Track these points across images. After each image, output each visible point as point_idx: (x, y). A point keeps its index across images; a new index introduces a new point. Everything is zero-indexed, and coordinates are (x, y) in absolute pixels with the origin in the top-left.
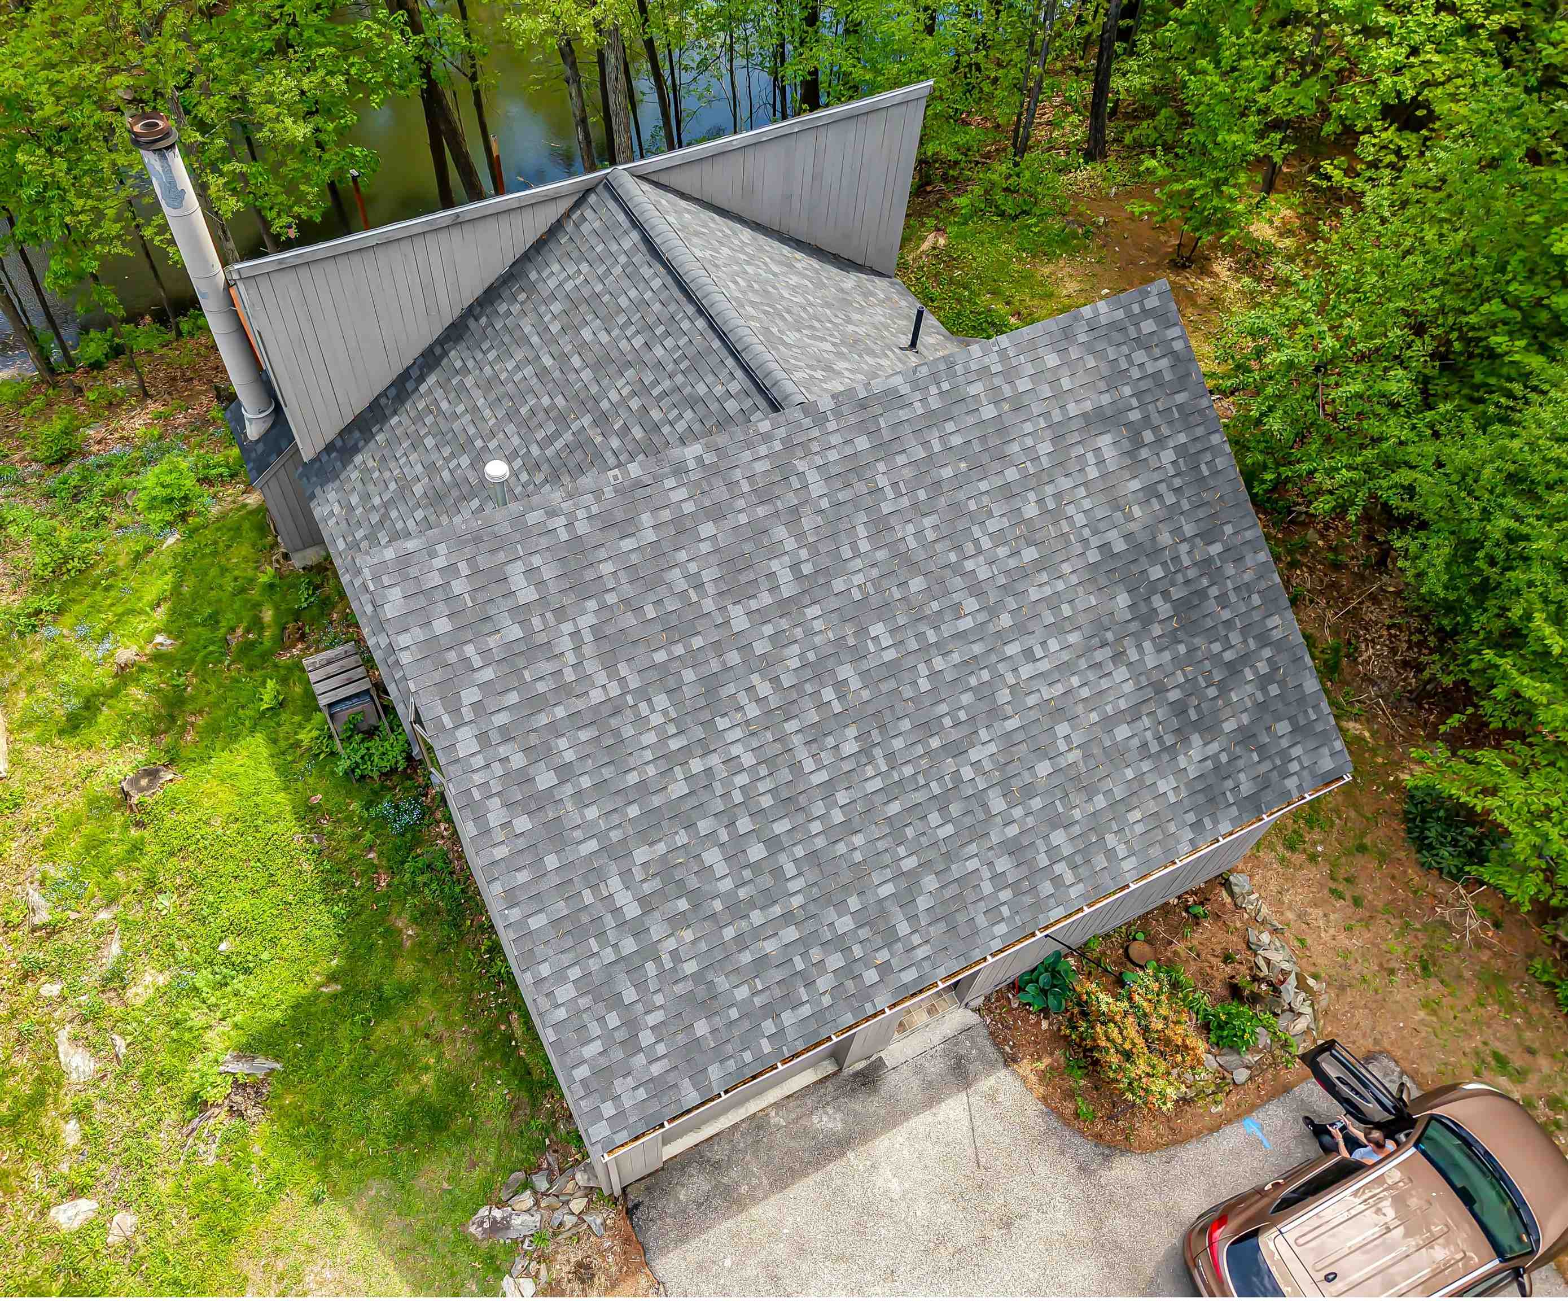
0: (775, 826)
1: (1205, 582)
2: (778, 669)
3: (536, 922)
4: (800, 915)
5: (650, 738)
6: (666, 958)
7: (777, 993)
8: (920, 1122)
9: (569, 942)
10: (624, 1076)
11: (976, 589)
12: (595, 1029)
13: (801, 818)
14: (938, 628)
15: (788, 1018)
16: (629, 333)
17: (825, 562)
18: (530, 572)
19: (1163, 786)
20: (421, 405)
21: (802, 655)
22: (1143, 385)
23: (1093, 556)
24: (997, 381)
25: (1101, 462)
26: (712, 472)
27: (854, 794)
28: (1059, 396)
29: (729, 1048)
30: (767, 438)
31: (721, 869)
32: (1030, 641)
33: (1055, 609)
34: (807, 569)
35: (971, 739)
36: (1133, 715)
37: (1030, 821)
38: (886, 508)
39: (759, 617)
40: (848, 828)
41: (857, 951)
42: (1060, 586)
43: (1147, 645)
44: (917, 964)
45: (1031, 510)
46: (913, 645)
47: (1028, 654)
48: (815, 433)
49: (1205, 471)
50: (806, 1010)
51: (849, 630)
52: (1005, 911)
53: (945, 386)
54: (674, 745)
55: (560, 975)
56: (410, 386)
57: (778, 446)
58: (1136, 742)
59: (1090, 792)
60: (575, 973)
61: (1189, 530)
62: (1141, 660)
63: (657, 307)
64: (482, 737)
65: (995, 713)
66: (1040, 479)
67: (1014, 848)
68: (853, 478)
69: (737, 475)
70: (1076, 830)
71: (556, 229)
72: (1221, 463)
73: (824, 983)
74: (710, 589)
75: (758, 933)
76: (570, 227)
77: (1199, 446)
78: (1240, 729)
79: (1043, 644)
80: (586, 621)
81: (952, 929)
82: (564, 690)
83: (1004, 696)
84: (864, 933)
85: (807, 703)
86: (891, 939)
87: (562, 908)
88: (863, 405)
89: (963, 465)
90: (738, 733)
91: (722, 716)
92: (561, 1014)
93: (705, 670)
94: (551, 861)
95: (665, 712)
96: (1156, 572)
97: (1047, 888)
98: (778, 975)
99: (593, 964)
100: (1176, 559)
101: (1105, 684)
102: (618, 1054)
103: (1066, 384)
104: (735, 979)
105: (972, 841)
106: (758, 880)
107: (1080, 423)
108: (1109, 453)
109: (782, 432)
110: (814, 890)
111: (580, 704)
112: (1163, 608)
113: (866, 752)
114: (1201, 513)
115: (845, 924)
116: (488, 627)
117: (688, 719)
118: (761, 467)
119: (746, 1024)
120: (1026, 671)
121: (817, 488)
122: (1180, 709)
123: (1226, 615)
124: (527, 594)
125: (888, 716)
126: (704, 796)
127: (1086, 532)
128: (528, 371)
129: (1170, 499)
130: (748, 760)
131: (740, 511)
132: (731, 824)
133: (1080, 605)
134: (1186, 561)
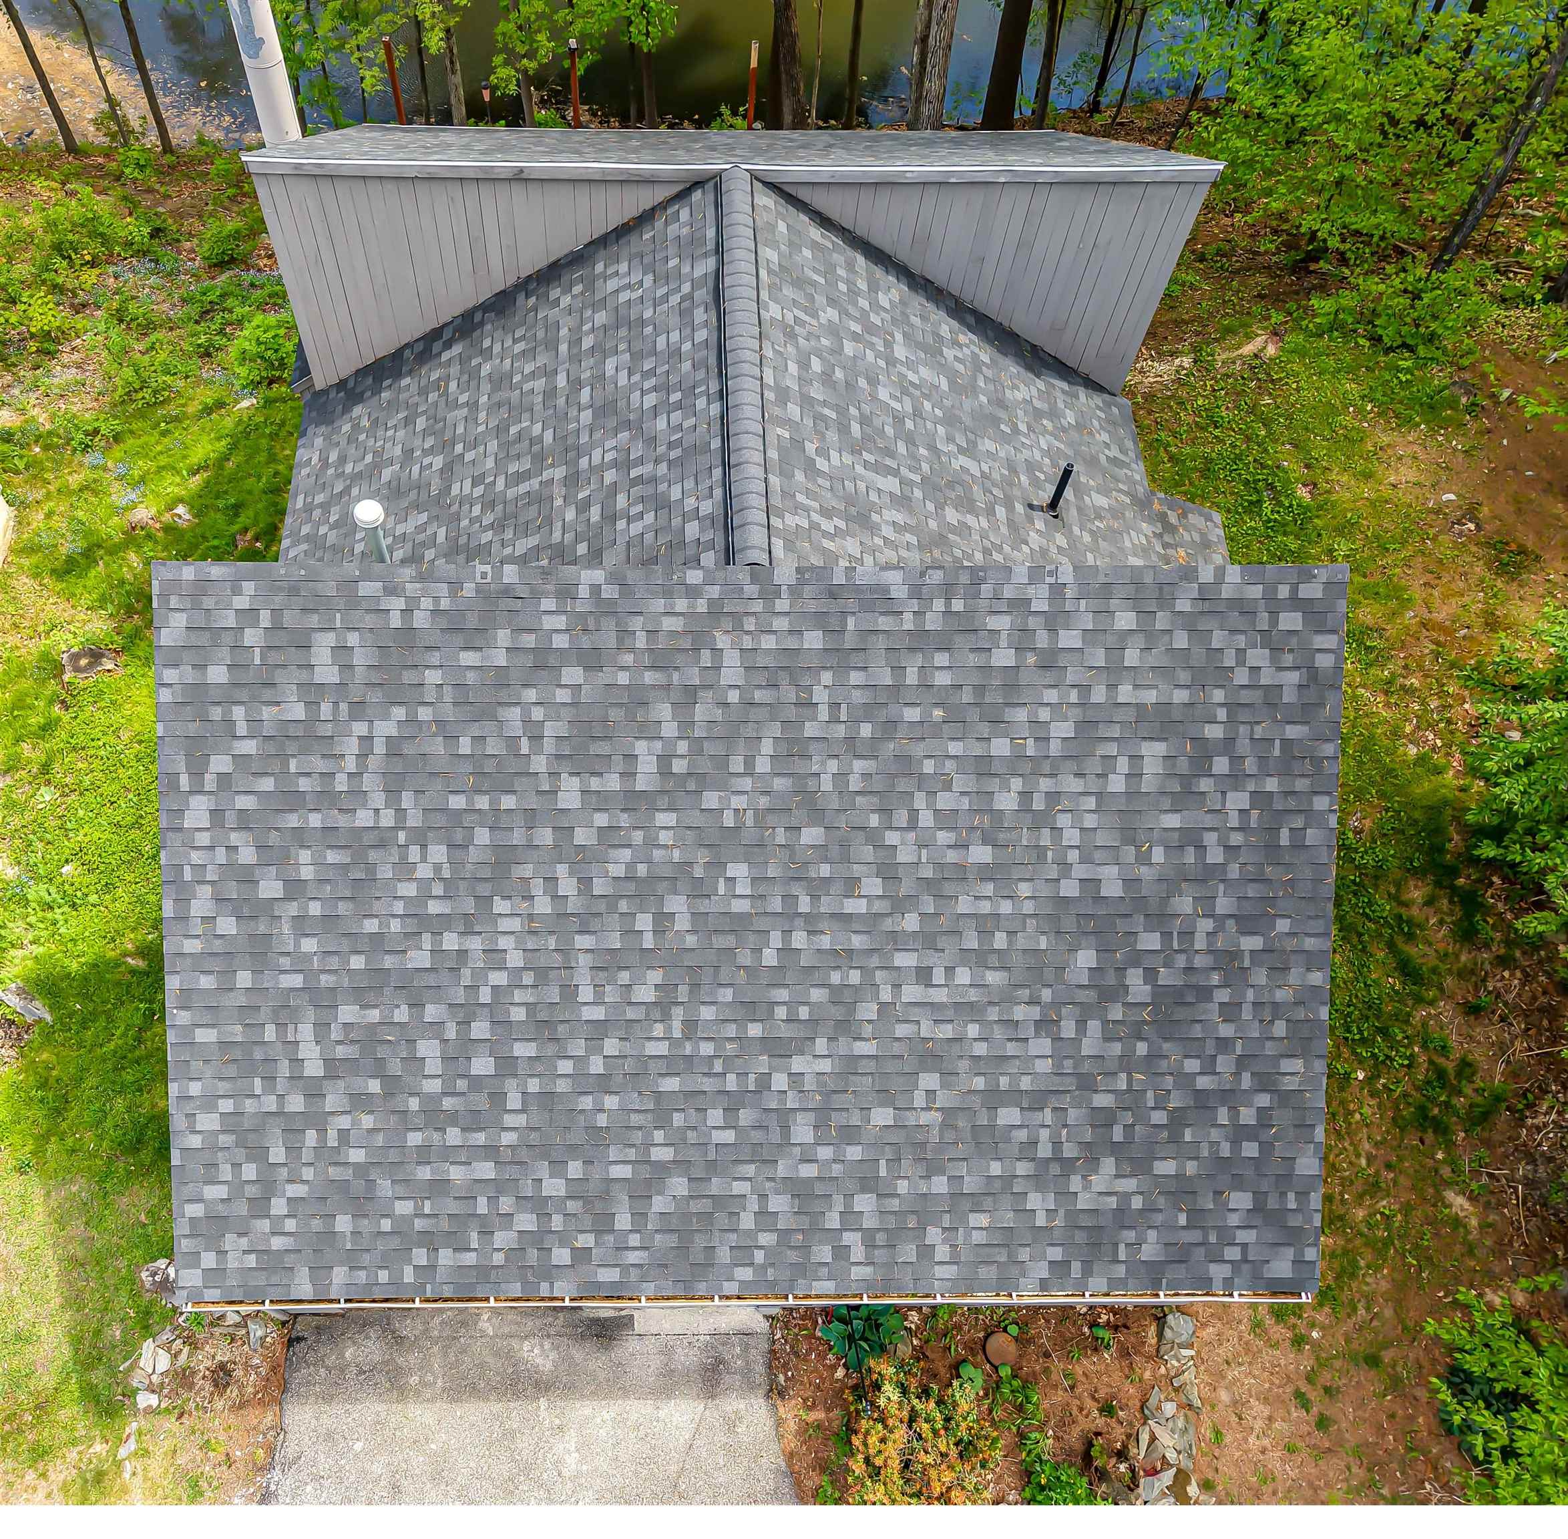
0: (517, 1045)
1: (1215, 979)
2: (594, 870)
3: (205, 1036)
4: (507, 1155)
5: (409, 890)
6: (332, 1135)
7: (445, 1225)
8: (638, 1409)
9: (232, 1071)
10: (240, 1235)
11: (888, 871)
12: (226, 1173)
13: (551, 1049)
14: (815, 898)
15: (446, 1257)
16: (647, 385)
17: (705, 766)
18: (341, 650)
19: (1034, 1201)
20: (434, 376)
21: (631, 866)
22: (1246, 697)
23: (1070, 889)
24: (1032, 622)
25: (1134, 776)
26: (605, 608)
27: (628, 1048)
28: (1114, 672)
29: (366, 1259)
30: (693, 592)
31: (433, 1066)
32: (931, 959)
33: (985, 933)
34: (679, 766)
35: (802, 1045)
36: (1036, 1101)
37: (837, 1169)
38: (810, 730)
39: (596, 801)
40: (604, 1084)
41: (557, 1222)
42: (1006, 907)
43: (1094, 1026)
44: (625, 1268)
45: (1007, 801)
46: (776, 905)
47: (924, 975)
48: (758, 606)
49: (1284, 838)
50: (470, 1259)
51: (702, 857)
52: (759, 1257)
53: (958, 605)
54: (434, 908)
55: (209, 1102)
56: (437, 346)
57: (702, 606)
58: (1022, 1135)
59: (932, 1169)
60: (226, 1106)
61: (1223, 905)
62: (1076, 1042)
63: (686, 366)
64: (217, 815)
65: (846, 1027)
66: (1037, 766)
67: (801, 1191)
68: (784, 679)
69: (637, 623)
70: (895, 1204)
71: (645, 218)
72: (1312, 836)
73: (502, 1239)
74: (549, 746)
75: (448, 1154)
76: (659, 224)
77: (1292, 803)
78: (1179, 1177)
79: (950, 971)
80: (386, 728)
81: (683, 1250)
82: (327, 798)
83: (868, 1011)
84: (572, 1206)
85: (614, 921)
86: (603, 1225)
87: (237, 1033)
88: (833, 593)
89: (938, 713)
90: (515, 924)
91: (504, 898)
92: (195, 1141)
93: (503, 839)
94: (244, 979)
95: (437, 868)
96: (1150, 941)
97: (824, 1253)
98: (453, 1207)
99: (249, 1106)
100: (1188, 934)
101: (1011, 1049)
102: (242, 1209)
103: (1131, 657)
104: (401, 1190)
105: (752, 1162)
106: (472, 1097)
107: (1130, 715)
108: (1152, 768)
109: (715, 591)
110: (533, 1135)
111: (342, 821)
112: (1137, 986)
113: (663, 1007)
114: (1252, 891)
115: (554, 1187)
116: (267, 694)
117: (462, 885)
118: (669, 624)
119: (395, 1243)
120: (912, 992)
121: (732, 672)
122: (1103, 1120)
123: (1226, 1031)
124: (327, 674)
125: (706, 977)
126: (445, 978)
127: (1073, 856)
128: (540, 384)
129: (1215, 856)
130: (515, 959)
131: (623, 668)
132: (465, 1024)
133: (1021, 942)
134: (1200, 943)
